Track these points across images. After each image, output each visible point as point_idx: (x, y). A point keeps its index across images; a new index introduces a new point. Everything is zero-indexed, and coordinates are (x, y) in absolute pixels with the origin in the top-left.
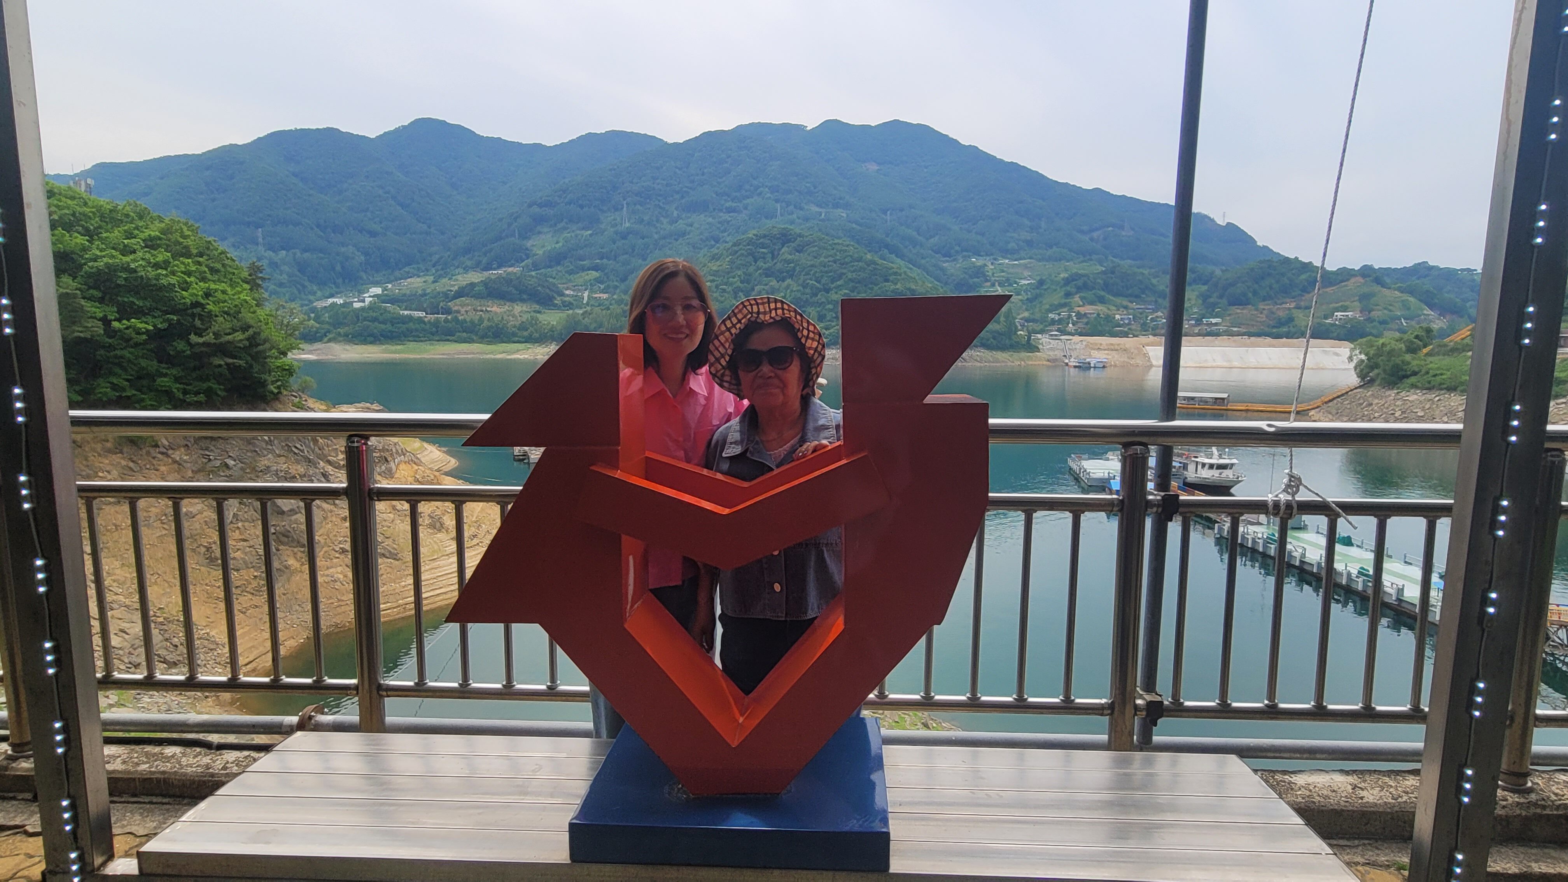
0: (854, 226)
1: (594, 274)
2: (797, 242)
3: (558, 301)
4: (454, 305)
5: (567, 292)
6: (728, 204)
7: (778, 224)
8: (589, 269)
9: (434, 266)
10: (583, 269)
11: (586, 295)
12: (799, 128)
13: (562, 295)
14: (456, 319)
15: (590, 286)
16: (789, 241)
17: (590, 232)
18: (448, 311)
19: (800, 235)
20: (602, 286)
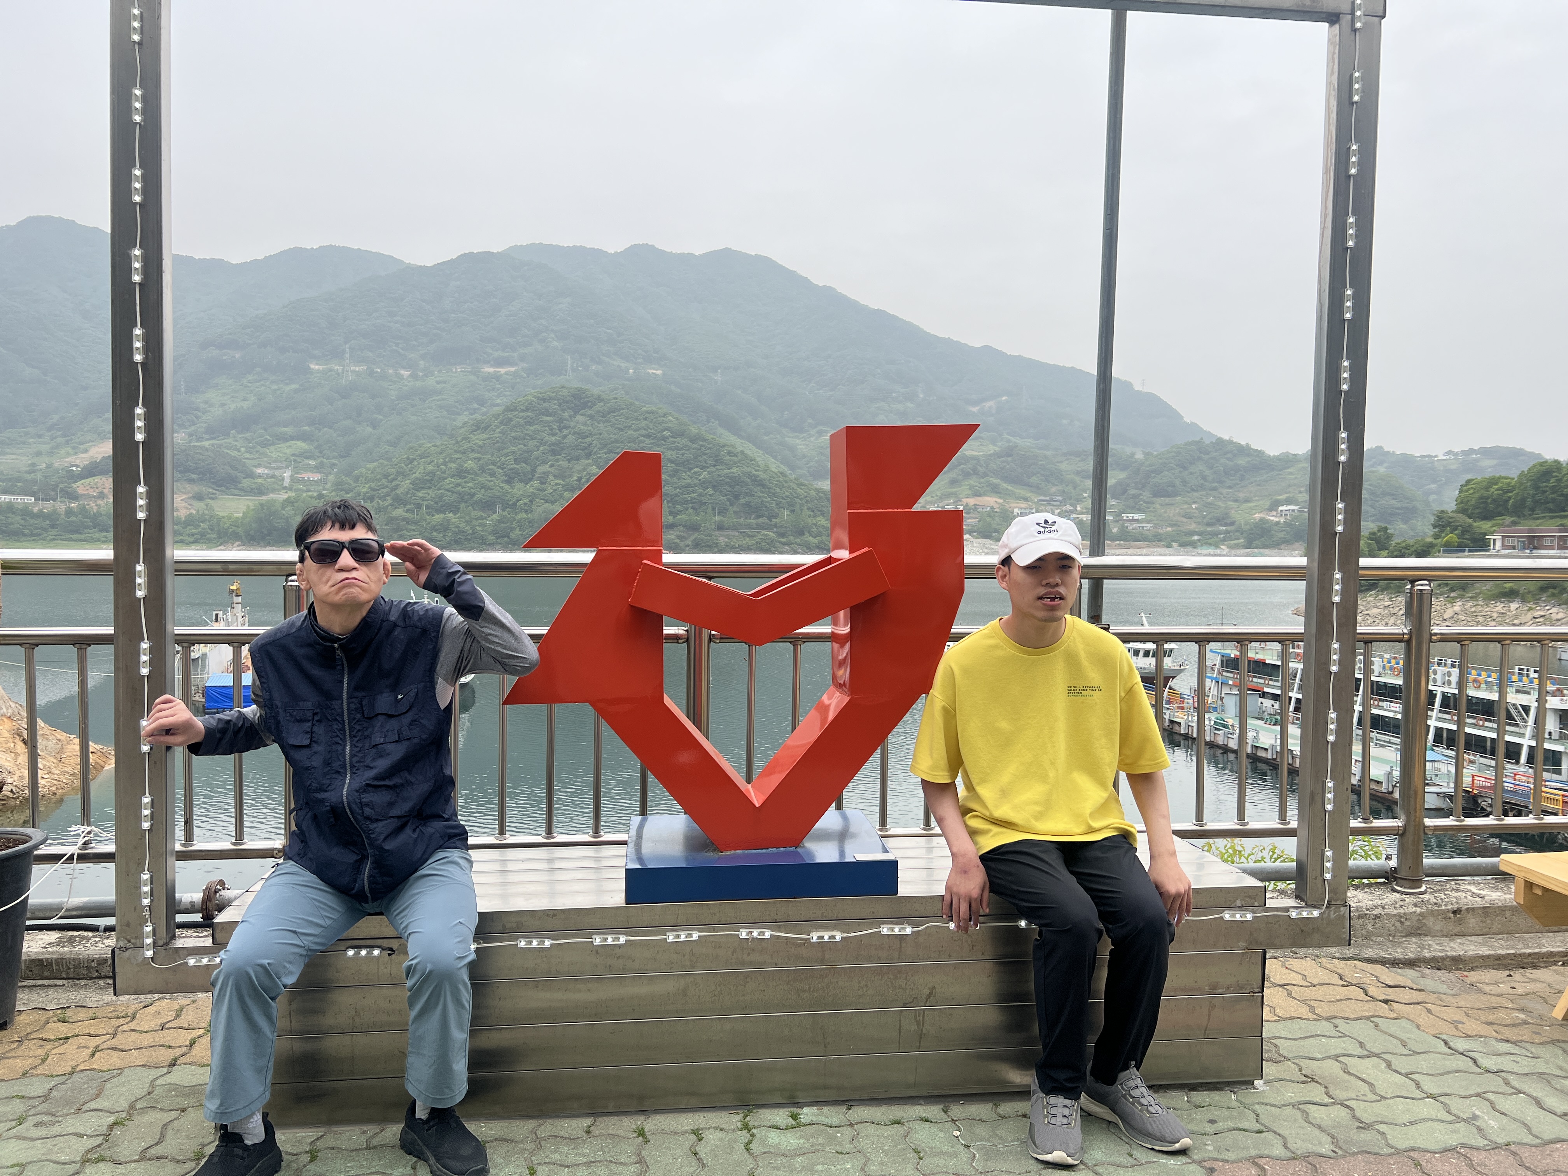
0: (673, 387)
1: (301, 445)
2: (596, 408)
3: (246, 483)
4: (81, 487)
5: (260, 471)
6: (497, 354)
7: (570, 380)
8: (292, 438)
9: (49, 429)
10: (284, 439)
11: (287, 475)
12: (597, 253)
13: (251, 475)
14: (83, 510)
15: (296, 461)
16: (585, 405)
17: (294, 386)
18: (74, 497)
19: (599, 399)
20: (312, 462)
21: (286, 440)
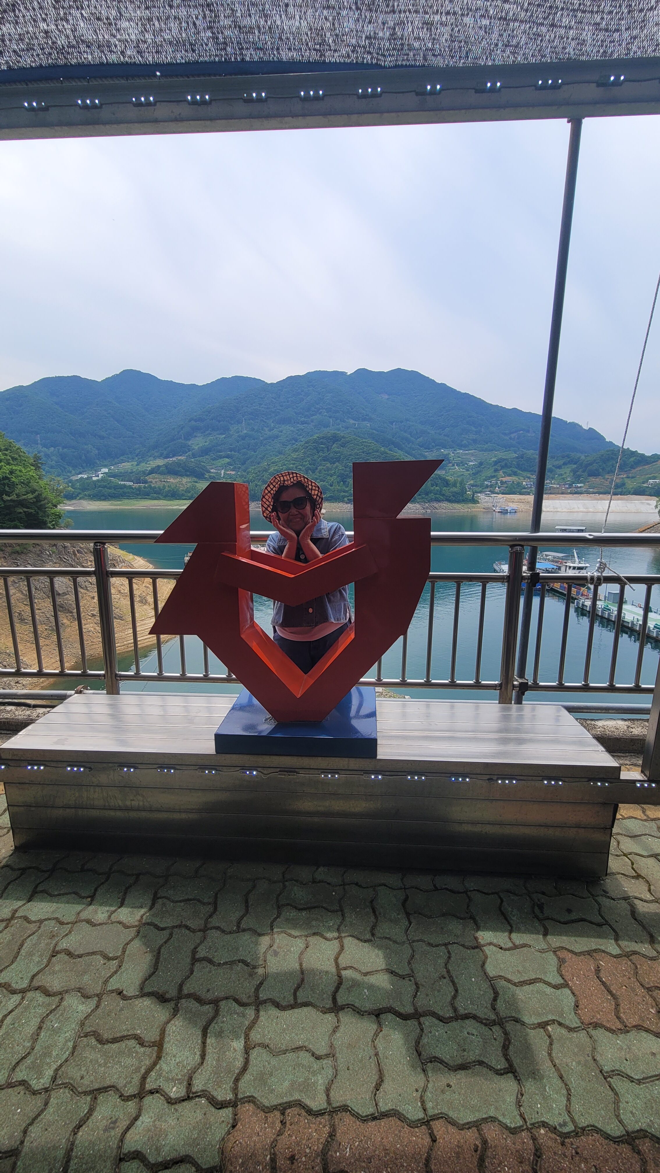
0: (374, 431)
1: (227, 460)
2: (342, 441)
3: (207, 476)
4: (149, 478)
5: (212, 471)
6: (303, 419)
7: (330, 431)
8: (224, 457)
9: (137, 456)
10: (221, 457)
11: (223, 472)
12: (343, 374)
13: (209, 472)
14: (150, 486)
15: (225, 467)
16: (337, 440)
17: (224, 436)
18: (145, 482)
19: (343, 437)
20: (232, 467)
21: (221, 458)
